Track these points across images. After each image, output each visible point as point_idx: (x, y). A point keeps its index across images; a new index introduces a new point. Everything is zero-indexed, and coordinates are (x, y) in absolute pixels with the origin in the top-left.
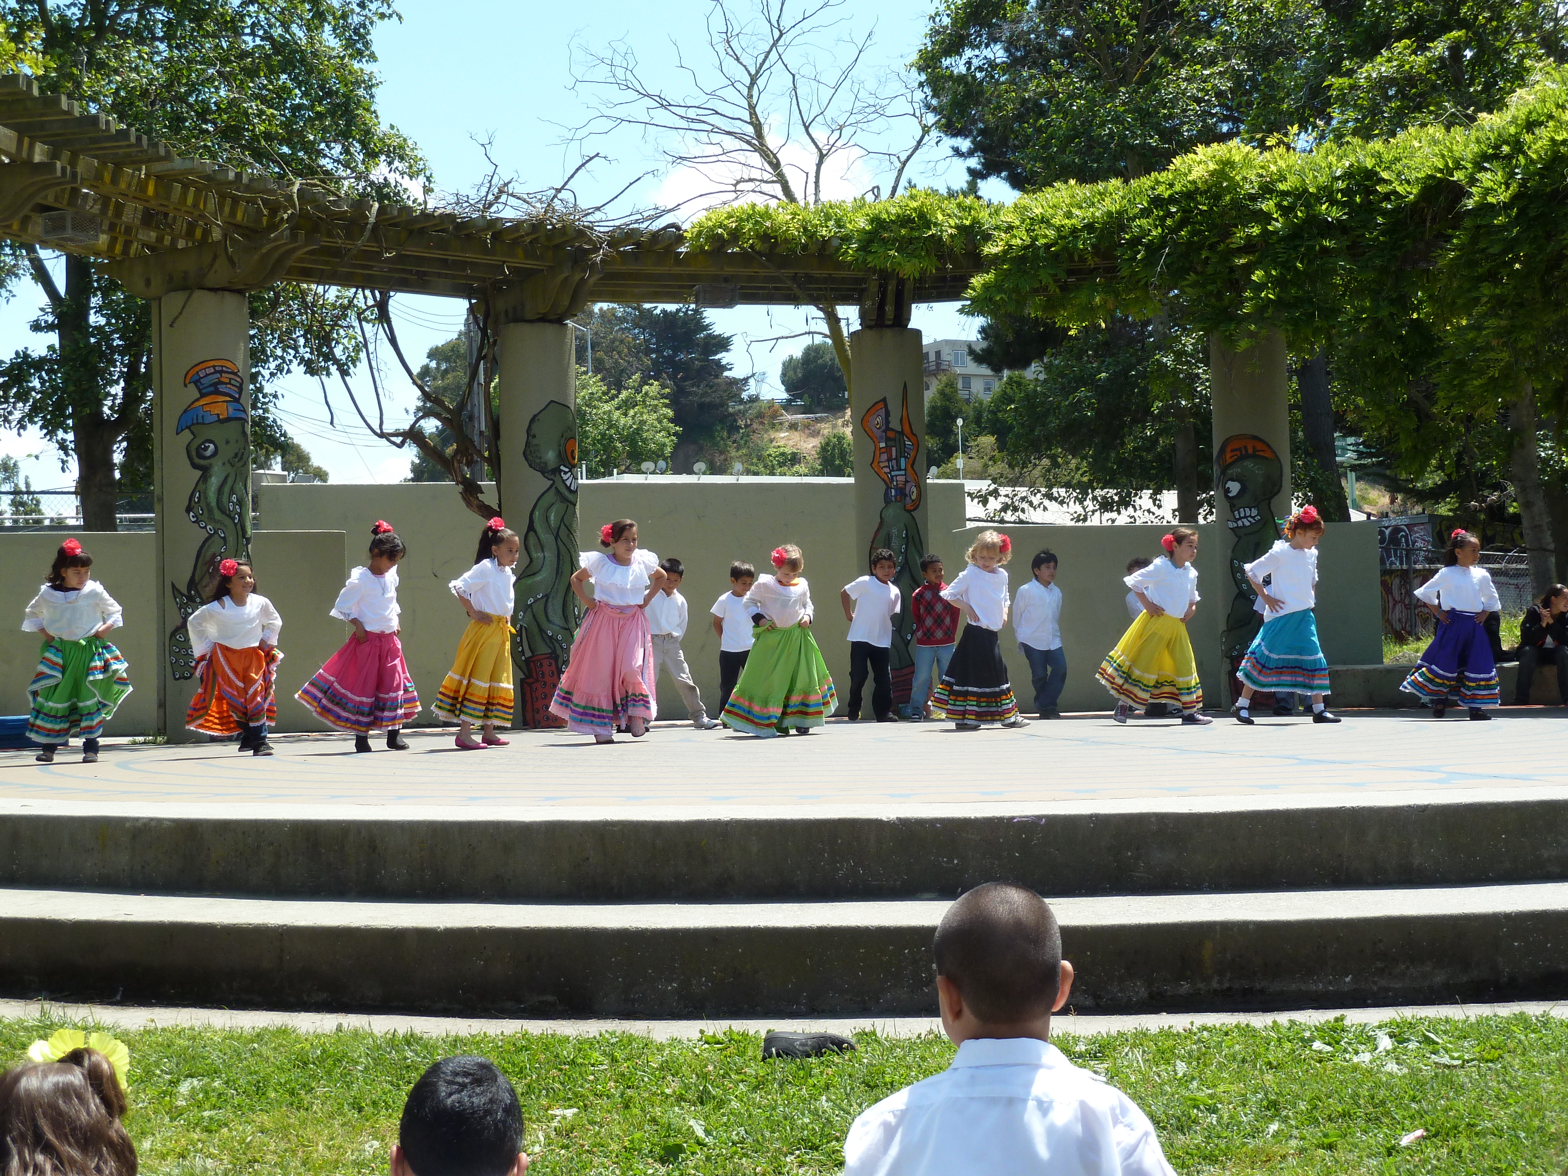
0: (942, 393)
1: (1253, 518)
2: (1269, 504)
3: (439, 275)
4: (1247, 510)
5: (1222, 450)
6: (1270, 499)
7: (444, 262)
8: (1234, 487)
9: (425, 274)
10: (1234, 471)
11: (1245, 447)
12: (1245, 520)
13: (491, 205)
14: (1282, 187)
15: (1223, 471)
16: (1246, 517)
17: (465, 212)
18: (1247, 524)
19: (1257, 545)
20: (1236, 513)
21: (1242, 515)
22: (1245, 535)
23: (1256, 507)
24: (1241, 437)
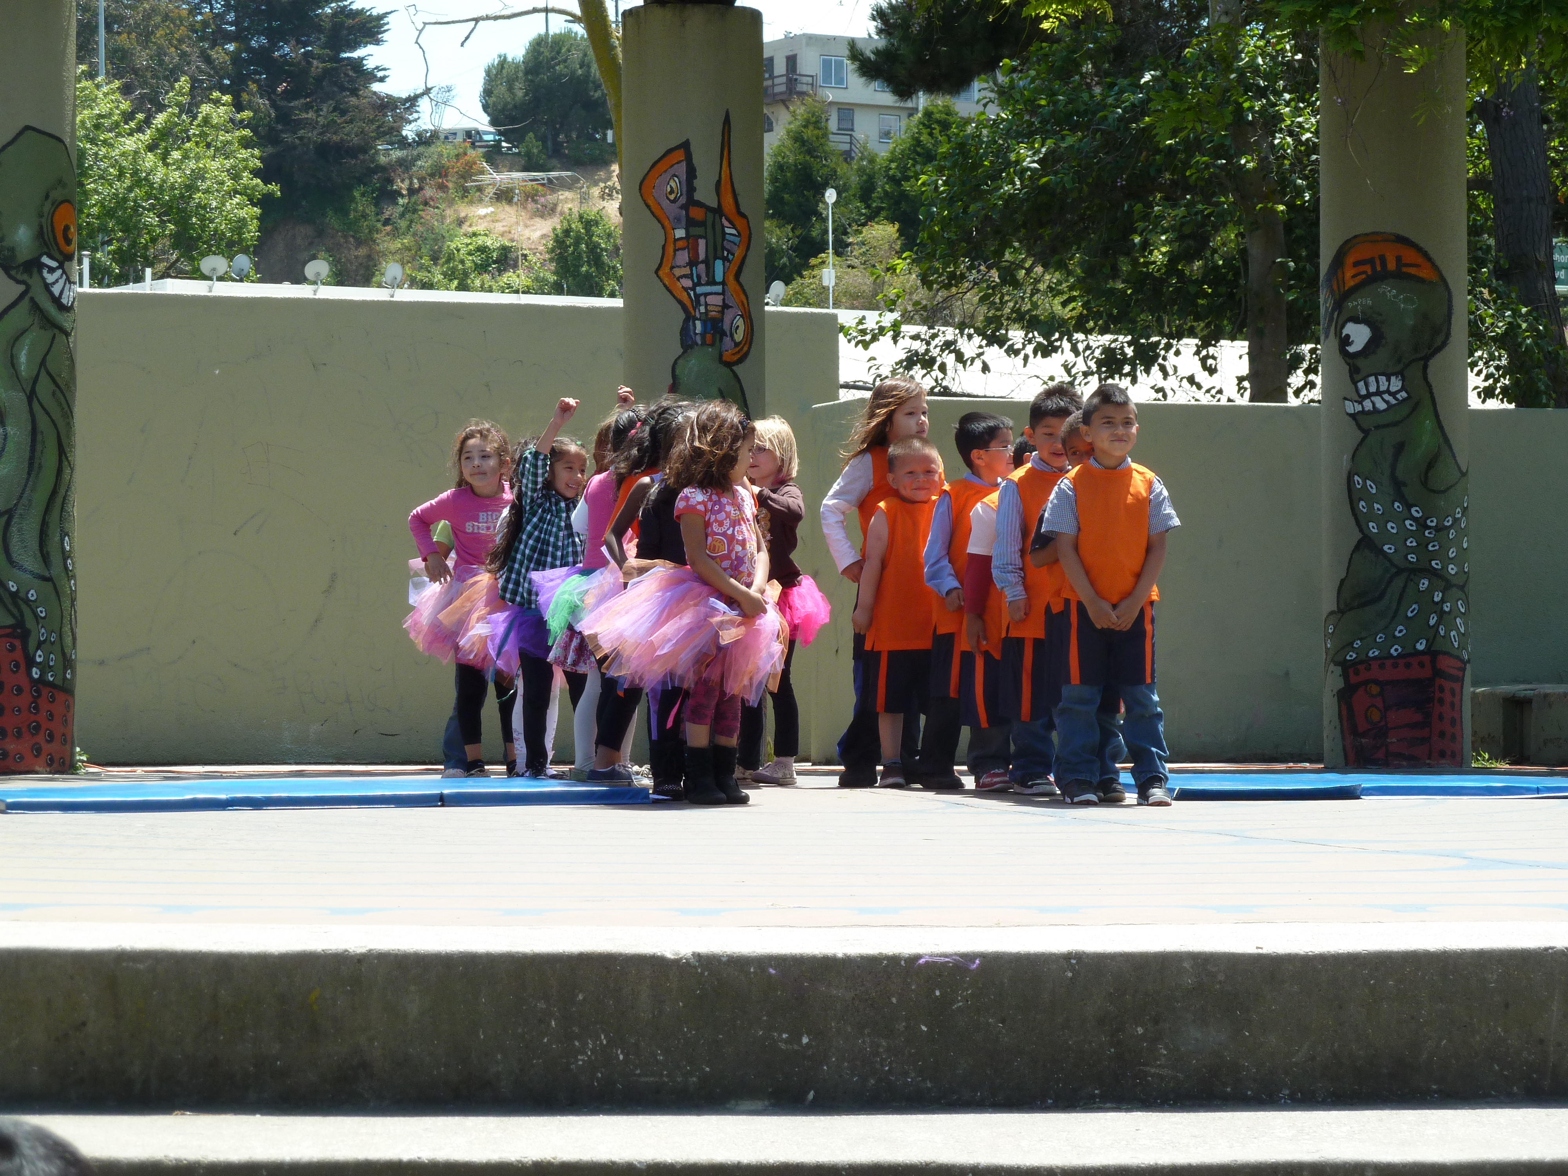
0: (798, 138)
1: (1393, 395)
2: (1425, 367)
4: (1382, 379)
5: (1338, 262)
6: (1427, 359)
8: (1359, 335)
10: (1355, 304)
11: (1383, 259)
12: (1377, 400)
15: (1339, 305)
16: (1378, 393)
18: (1381, 406)
19: (1400, 448)
20: (1361, 385)
21: (1373, 389)
22: (1377, 427)
23: (1400, 374)
24: (1376, 237)
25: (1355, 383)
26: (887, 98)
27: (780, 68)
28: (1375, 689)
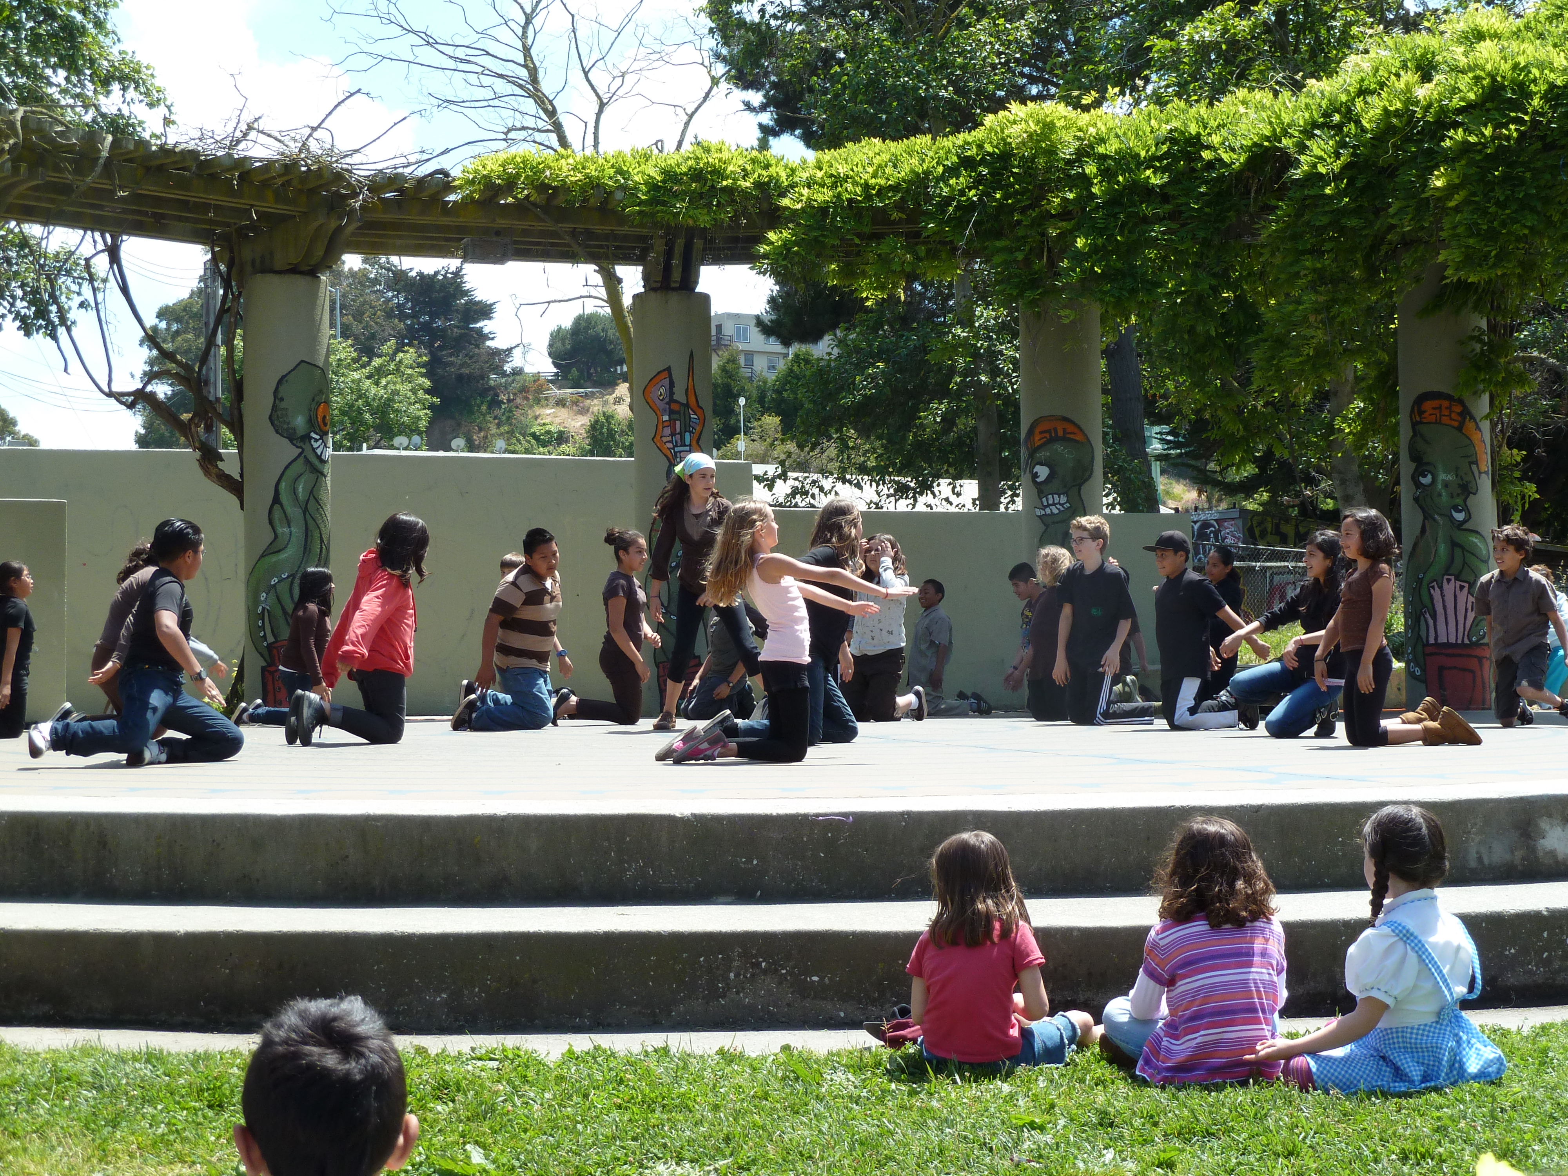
0: (723, 369)
1: (1062, 505)
2: (1080, 490)
3: (180, 219)
4: (1056, 496)
5: (1031, 432)
6: (1080, 486)
7: (184, 204)
8: (1043, 472)
9: (163, 216)
10: (1041, 455)
11: (1056, 430)
12: (1053, 508)
13: (238, 142)
14: (1101, 150)
15: (1031, 456)
16: (1054, 504)
17: (211, 149)
18: (1056, 511)
20: (1044, 500)
21: (1051, 502)
22: (1053, 523)
23: (1066, 494)
24: (1051, 418)
25: (1041, 499)
26: (777, 347)
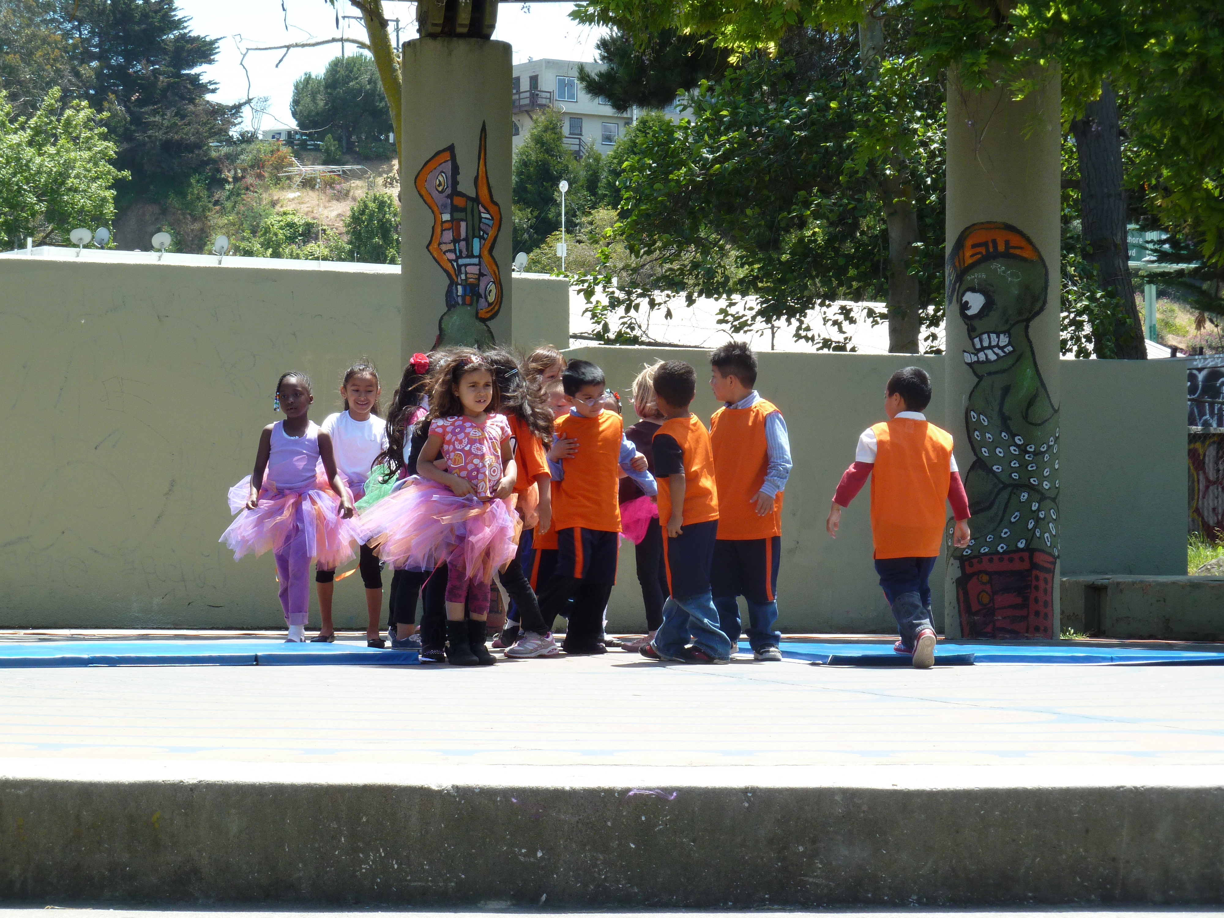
0: (539, 141)
1: (1002, 348)
2: (1027, 327)
4: (993, 336)
5: (959, 244)
6: (1028, 320)
8: (975, 302)
10: (974, 277)
11: (994, 242)
12: (989, 352)
15: (960, 278)
16: (990, 347)
18: (993, 357)
19: (1006, 390)
20: (977, 341)
21: (986, 344)
22: (989, 374)
23: (1007, 332)
24: (988, 226)
25: (972, 339)
26: (608, 110)
27: (525, 85)
28: (985, 578)
